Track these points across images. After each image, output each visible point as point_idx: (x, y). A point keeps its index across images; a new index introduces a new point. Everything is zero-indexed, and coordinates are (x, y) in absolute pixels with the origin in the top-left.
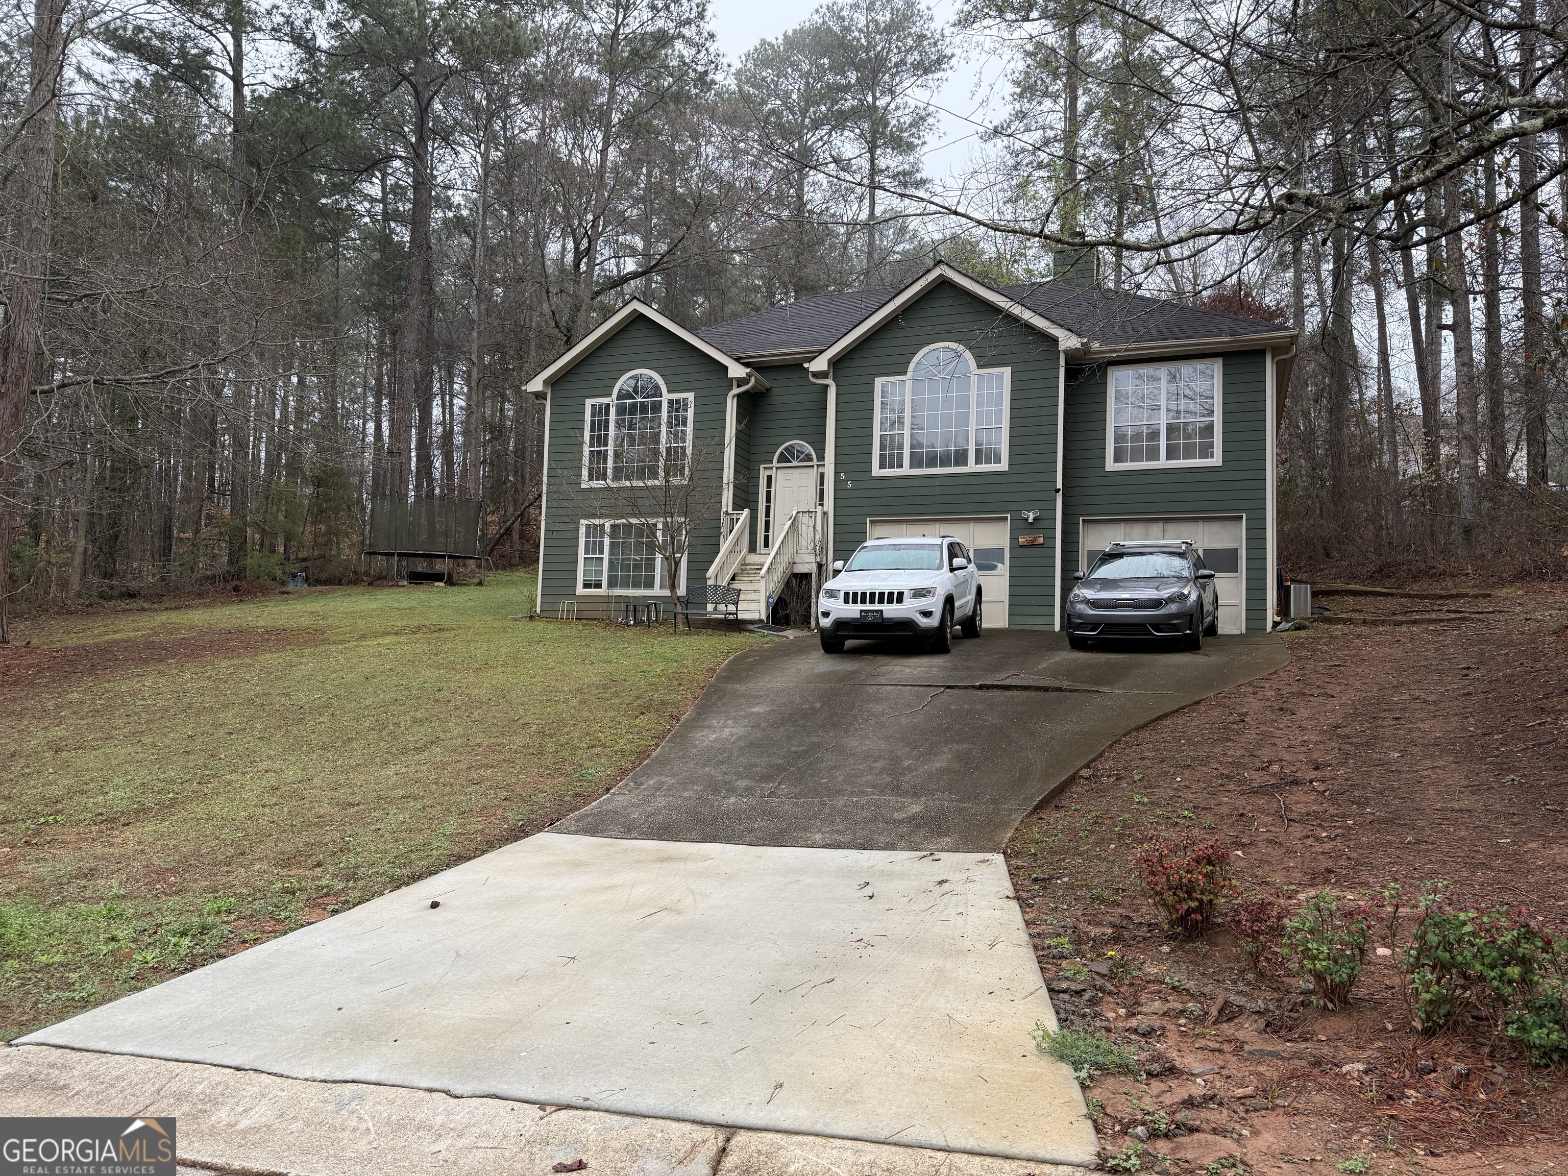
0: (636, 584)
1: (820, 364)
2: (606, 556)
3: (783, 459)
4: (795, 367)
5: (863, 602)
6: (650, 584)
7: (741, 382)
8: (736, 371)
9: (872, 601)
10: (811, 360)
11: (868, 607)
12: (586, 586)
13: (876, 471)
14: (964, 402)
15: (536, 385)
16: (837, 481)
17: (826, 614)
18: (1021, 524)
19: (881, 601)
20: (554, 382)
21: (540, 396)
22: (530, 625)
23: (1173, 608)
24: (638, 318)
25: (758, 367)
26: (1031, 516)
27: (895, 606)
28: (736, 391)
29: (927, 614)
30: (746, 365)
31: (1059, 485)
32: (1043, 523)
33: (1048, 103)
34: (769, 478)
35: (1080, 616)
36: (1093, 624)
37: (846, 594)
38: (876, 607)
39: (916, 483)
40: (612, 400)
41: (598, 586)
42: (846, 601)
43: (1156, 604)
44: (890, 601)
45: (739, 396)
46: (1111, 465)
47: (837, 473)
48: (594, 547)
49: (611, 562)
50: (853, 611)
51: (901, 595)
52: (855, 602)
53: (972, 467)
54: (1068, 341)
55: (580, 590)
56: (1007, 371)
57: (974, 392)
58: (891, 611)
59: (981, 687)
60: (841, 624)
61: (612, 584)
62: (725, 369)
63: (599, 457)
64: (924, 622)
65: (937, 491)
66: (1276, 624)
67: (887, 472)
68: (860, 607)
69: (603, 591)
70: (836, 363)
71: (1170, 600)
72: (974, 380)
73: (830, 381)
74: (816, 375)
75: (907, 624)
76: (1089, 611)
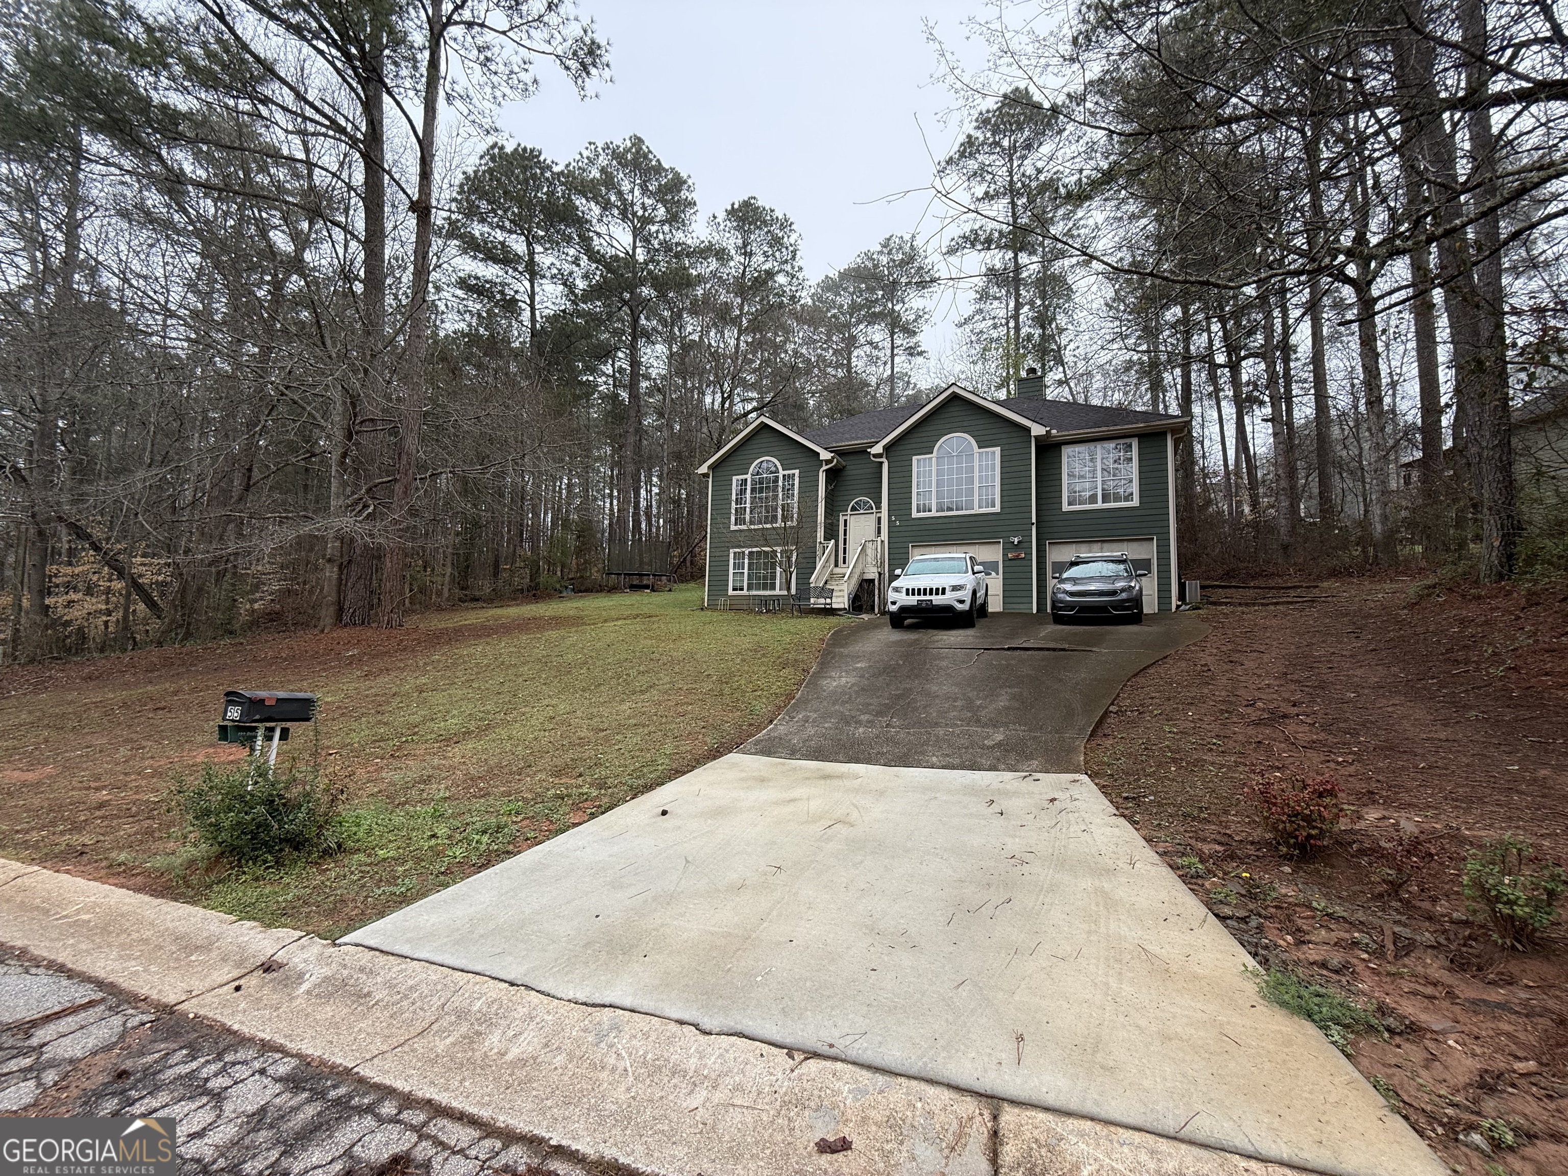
0: (765, 588)
1: (878, 449)
2: (746, 571)
3: (853, 509)
4: (862, 452)
5: (919, 594)
6: (773, 587)
7: (828, 462)
8: (825, 455)
9: (925, 594)
10: (871, 447)
11: (922, 597)
12: (734, 589)
13: (915, 514)
14: (971, 469)
15: (703, 469)
16: (890, 521)
17: (894, 603)
18: (1009, 546)
19: (931, 594)
20: (713, 467)
21: (705, 475)
22: (702, 613)
23: (1124, 595)
24: (764, 426)
25: (839, 453)
26: (1016, 540)
27: (940, 597)
28: (825, 468)
29: (962, 602)
30: (831, 451)
31: (1034, 520)
32: (1024, 545)
33: (996, 303)
34: (846, 521)
35: (1062, 602)
36: (1070, 606)
37: (908, 590)
38: (928, 597)
39: (940, 521)
40: (748, 476)
41: (742, 589)
42: (908, 594)
43: (1114, 593)
44: (937, 594)
45: (827, 471)
46: (1065, 507)
47: (890, 517)
48: (738, 566)
49: (749, 574)
50: (913, 600)
51: (944, 589)
52: (913, 594)
53: (976, 510)
54: (1037, 430)
55: (731, 592)
56: (997, 450)
57: (976, 464)
58: (937, 600)
59: (1009, 649)
60: (903, 609)
61: (750, 588)
62: (818, 454)
63: (740, 512)
64: (959, 607)
65: (954, 526)
66: (1178, 607)
67: (922, 515)
68: (917, 598)
69: (745, 592)
70: (887, 448)
71: (1123, 590)
72: (976, 456)
73: (884, 460)
74: (875, 456)
75: (949, 608)
76: (1068, 599)
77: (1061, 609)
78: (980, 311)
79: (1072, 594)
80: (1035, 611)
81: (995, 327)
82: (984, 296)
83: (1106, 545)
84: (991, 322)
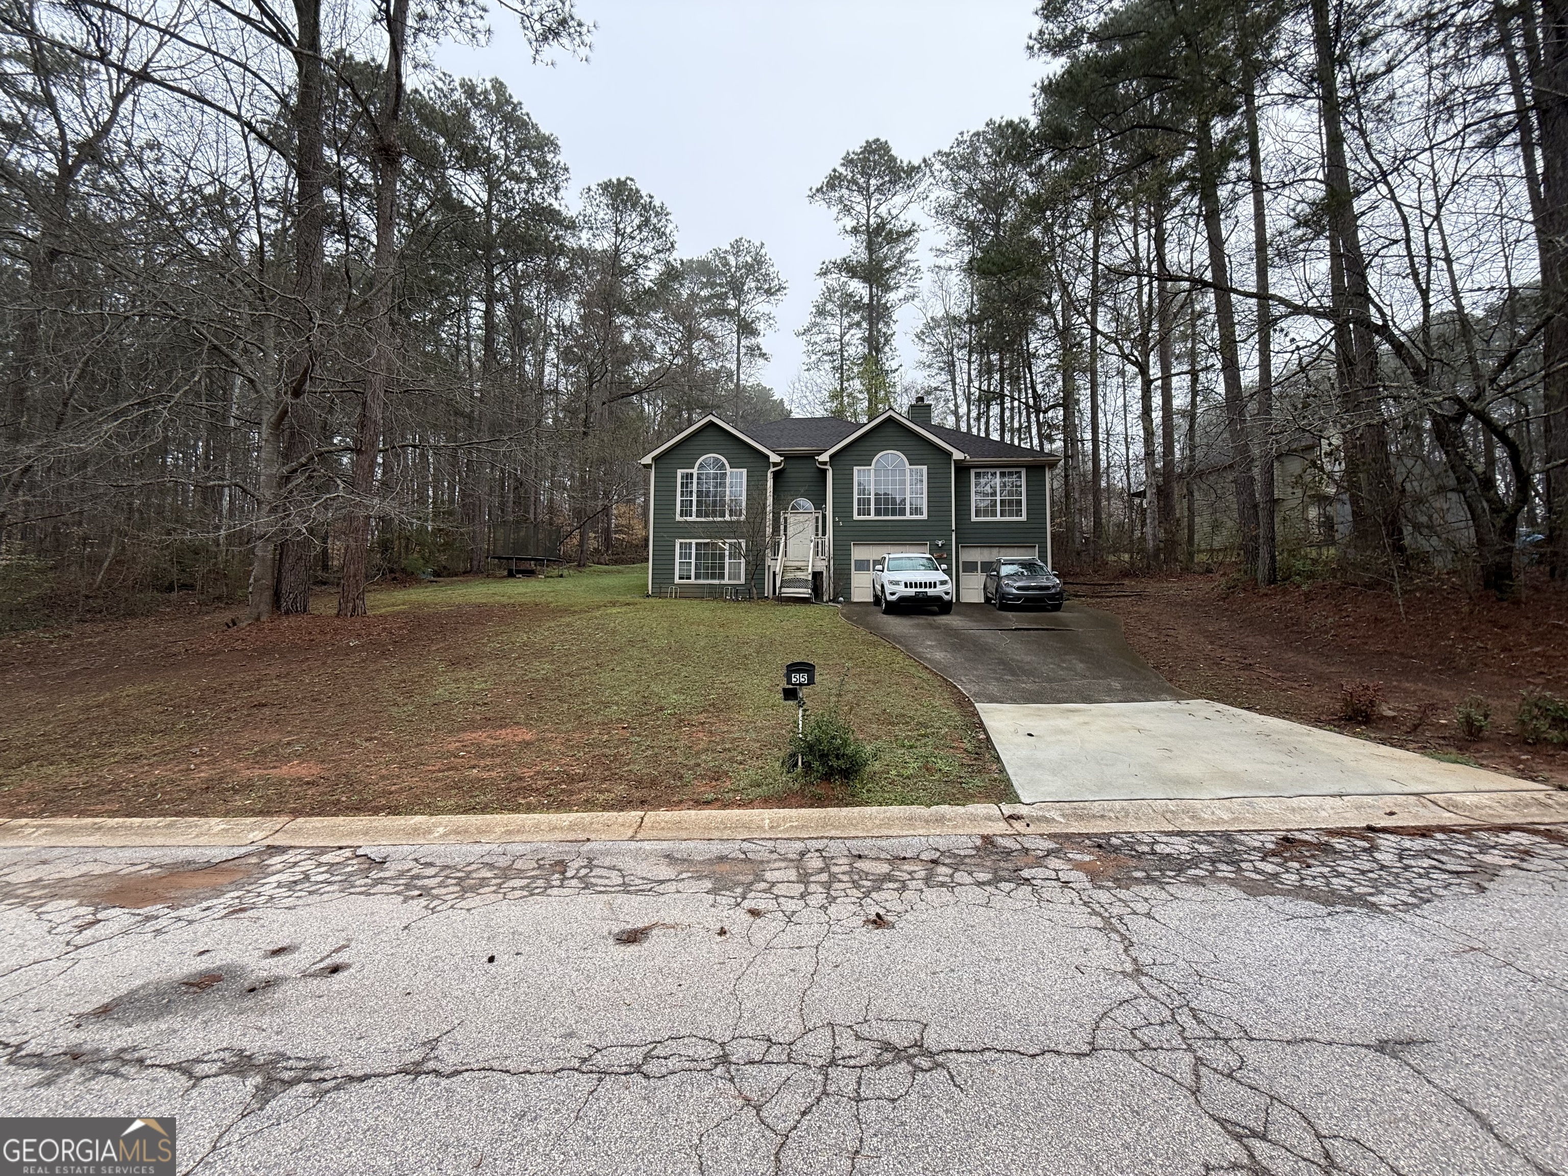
0: (713, 577)
1: (825, 457)
2: (693, 561)
3: (794, 508)
4: (810, 457)
5: (916, 587)
6: (722, 576)
7: (775, 464)
8: (774, 458)
9: (921, 587)
10: (819, 454)
11: (919, 590)
12: (680, 578)
13: (855, 517)
14: (903, 482)
15: (647, 460)
16: (834, 521)
17: (893, 594)
18: (934, 547)
19: (926, 587)
20: (657, 459)
21: (648, 467)
22: (645, 600)
24: (711, 424)
25: (787, 457)
26: (940, 543)
27: (932, 589)
28: (772, 469)
29: (947, 593)
30: (780, 455)
31: (953, 528)
32: (946, 547)
34: (785, 519)
35: (1011, 594)
36: (1017, 597)
37: (906, 584)
38: (923, 590)
39: (878, 524)
40: (695, 471)
41: (689, 578)
42: (906, 586)
43: (1048, 588)
44: (930, 587)
45: (775, 473)
47: (834, 517)
48: (685, 555)
49: (696, 564)
50: (911, 592)
51: (934, 584)
52: (911, 587)
53: (908, 517)
54: (957, 455)
55: (677, 580)
56: (925, 468)
57: (908, 478)
58: (931, 591)
60: (902, 599)
61: (697, 577)
62: (768, 457)
63: (686, 504)
64: (946, 597)
65: (890, 528)
67: (862, 518)
68: (914, 590)
69: (693, 581)
70: (832, 457)
72: (908, 472)
73: (828, 467)
74: (821, 463)
75: (938, 599)
76: (1015, 591)
77: (1010, 599)
78: (815, 324)
79: (1019, 588)
81: (828, 341)
82: (821, 312)
83: (1002, 550)
84: (824, 336)
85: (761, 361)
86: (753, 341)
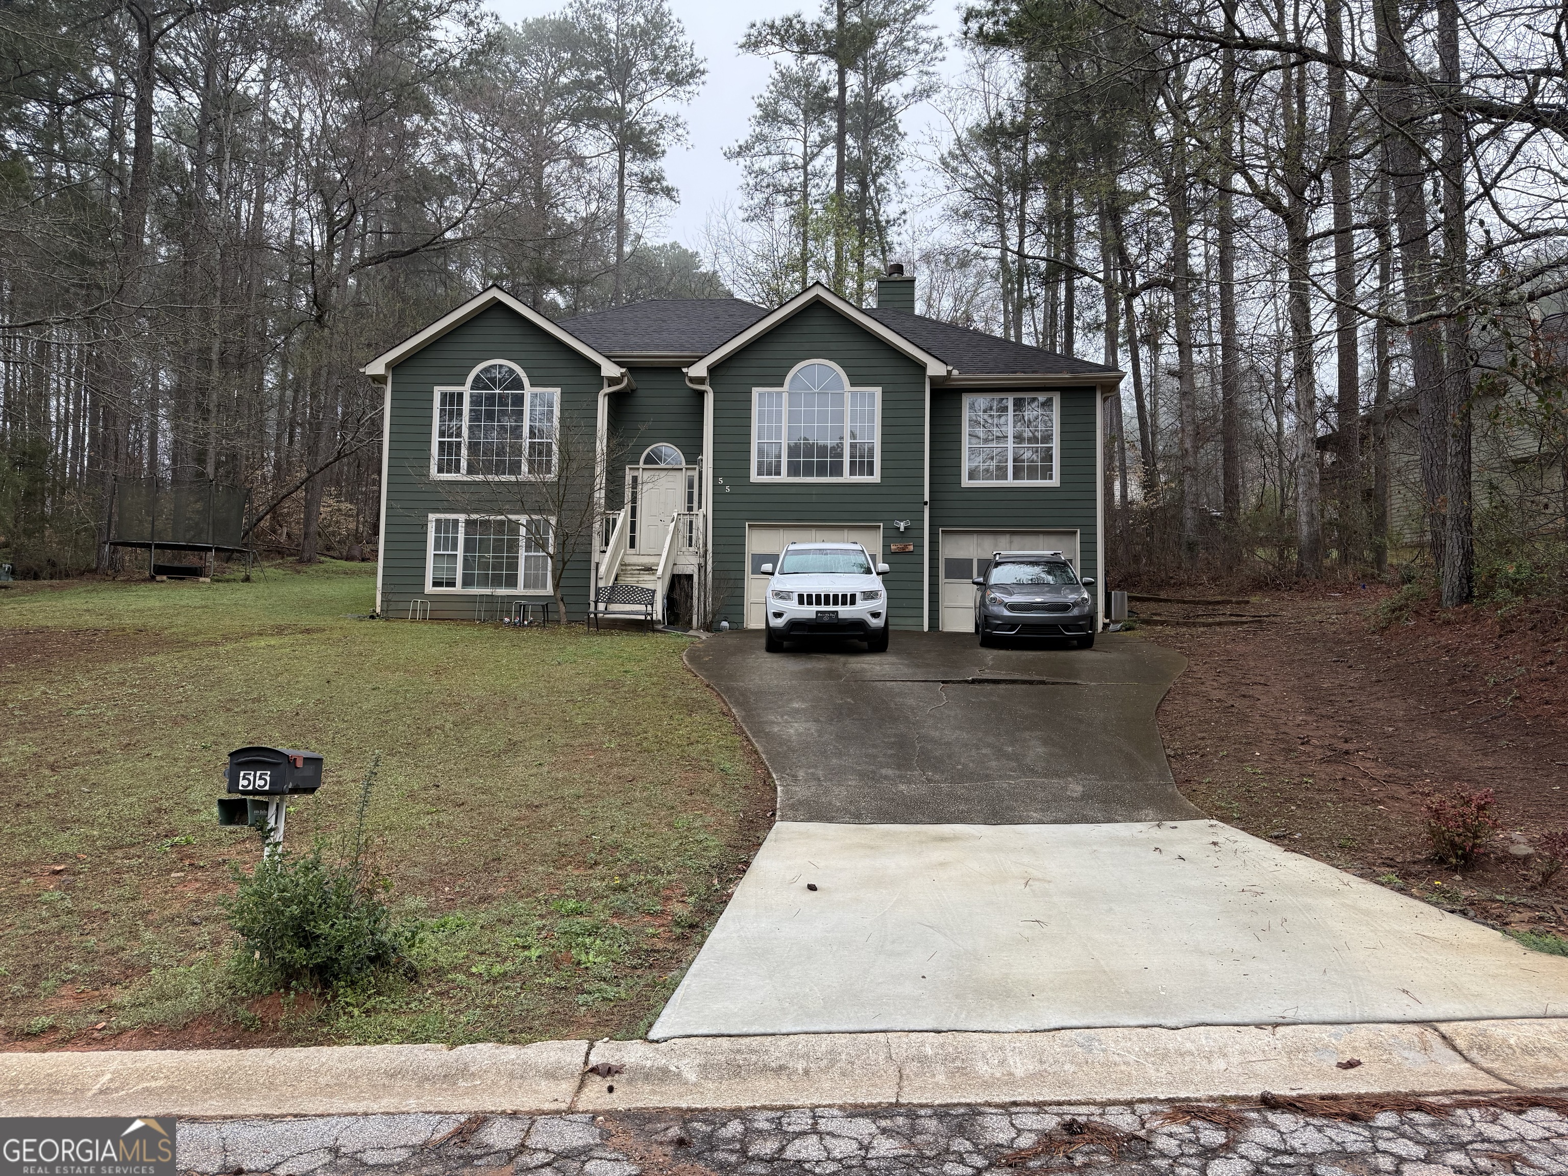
0: (497, 581)
1: (699, 370)
2: (460, 552)
3: (649, 460)
4: (674, 370)
5: (818, 603)
6: (512, 581)
7: (612, 381)
8: (610, 369)
9: (827, 603)
10: (689, 365)
11: (823, 608)
12: (435, 584)
13: (754, 478)
14: (839, 416)
15: (377, 367)
16: (715, 485)
17: (778, 615)
18: (893, 533)
19: (836, 603)
20: (395, 367)
21: (379, 380)
22: (374, 623)
24: (497, 305)
25: (633, 368)
26: (902, 526)
27: (848, 608)
28: (607, 390)
29: (876, 615)
30: (620, 364)
31: (927, 498)
32: (913, 532)
34: (635, 479)
35: (997, 617)
36: (1011, 624)
37: (801, 597)
38: (831, 608)
39: (793, 490)
40: (466, 390)
41: (452, 584)
42: (801, 602)
43: (1065, 607)
44: (844, 603)
45: (611, 396)
46: (966, 482)
47: (715, 477)
48: (446, 541)
49: (465, 559)
50: (809, 612)
51: (853, 596)
52: (810, 603)
53: (846, 477)
54: (935, 368)
55: (429, 588)
56: (878, 391)
57: (848, 409)
58: (845, 612)
59: (973, 682)
60: (795, 624)
61: (467, 583)
62: (598, 368)
63: (449, 450)
64: (872, 622)
65: (814, 499)
66: (1106, 626)
67: (765, 479)
68: (815, 608)
69: (458, 589)
70: (713, 370)
71: (1075, 604)
72: (848, 398)
73: (706, 387)
74: (694, 380)
75: (859, 625)
76: (1007, 613)
77: (997, 627)
78: (761, 138)
79: (1012, 607)
80: (926, 629)
81: (784, 168)
82: (770, 115)
83: (1017, 539)
84: (776, 159)
85: (663, 202)
86: (651, 166)
